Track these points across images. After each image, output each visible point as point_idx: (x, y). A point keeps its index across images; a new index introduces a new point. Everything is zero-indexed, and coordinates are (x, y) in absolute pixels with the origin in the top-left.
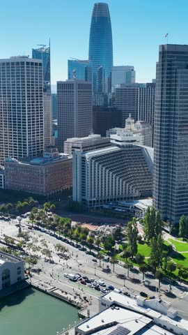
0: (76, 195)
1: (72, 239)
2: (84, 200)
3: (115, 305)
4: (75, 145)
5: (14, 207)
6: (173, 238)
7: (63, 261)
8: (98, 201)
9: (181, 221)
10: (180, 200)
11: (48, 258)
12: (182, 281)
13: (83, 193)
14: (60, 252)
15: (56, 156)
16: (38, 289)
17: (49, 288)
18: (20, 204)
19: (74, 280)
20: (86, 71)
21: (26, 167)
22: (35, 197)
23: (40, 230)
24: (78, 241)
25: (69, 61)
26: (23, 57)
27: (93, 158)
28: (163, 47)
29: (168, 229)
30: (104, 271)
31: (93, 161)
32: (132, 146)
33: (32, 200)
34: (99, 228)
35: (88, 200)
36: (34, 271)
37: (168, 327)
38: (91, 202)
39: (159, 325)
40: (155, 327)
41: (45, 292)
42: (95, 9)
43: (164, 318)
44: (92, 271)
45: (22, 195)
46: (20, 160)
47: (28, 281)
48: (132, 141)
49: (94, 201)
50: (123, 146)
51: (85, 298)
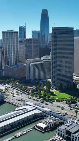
0: (27, 78)
1: (22, 90)
2: (30, 79)
3: (27, 105)
4: (30, 61)
5: (6, 81)
6: (56, 91)
7: (17, 96)
8: (34, 80)
9: (58, 85)
10: (59, 78)
11: (13, 95)
12: (52, 101)
13: (30, 77)
14: (17, 93)
15: (22, 65)
16: (7, 102)
17: (10, 102)
18: (8, 80)
19: (19, 100)
20: (38, 35)
21: (11, 68)
22: (13, 78)
23: (13, 88)
24: (24, 91)
25: (32, 31)
26: (12, 30)
27: (33, 65)
28: (53, 28)
29: (55, 88)
30: (29, 98)
31: (33, 66)
32: (48, 61)
33: (12, 79)
34: (32, 87)
35: (31, 79)
36: (8, 98)
37: (40, 110)
38: (32, 80)
39: (38, 109)
40: (37, 110)
41: (9, 103)
42: (42, 12)
43: (40, 107)
44: (25, 98)
45: (9, 78)
46: (9, 66)
47: (5, 100)
48: (48, 60)
49: (33, 80)
50: (45, 61)
51: (20, 104)
